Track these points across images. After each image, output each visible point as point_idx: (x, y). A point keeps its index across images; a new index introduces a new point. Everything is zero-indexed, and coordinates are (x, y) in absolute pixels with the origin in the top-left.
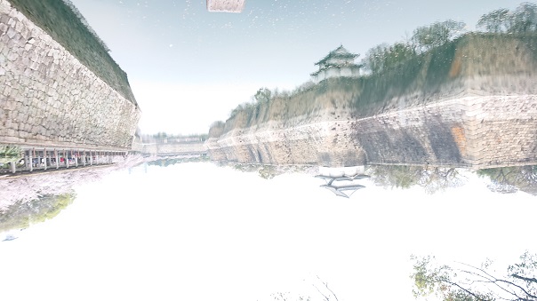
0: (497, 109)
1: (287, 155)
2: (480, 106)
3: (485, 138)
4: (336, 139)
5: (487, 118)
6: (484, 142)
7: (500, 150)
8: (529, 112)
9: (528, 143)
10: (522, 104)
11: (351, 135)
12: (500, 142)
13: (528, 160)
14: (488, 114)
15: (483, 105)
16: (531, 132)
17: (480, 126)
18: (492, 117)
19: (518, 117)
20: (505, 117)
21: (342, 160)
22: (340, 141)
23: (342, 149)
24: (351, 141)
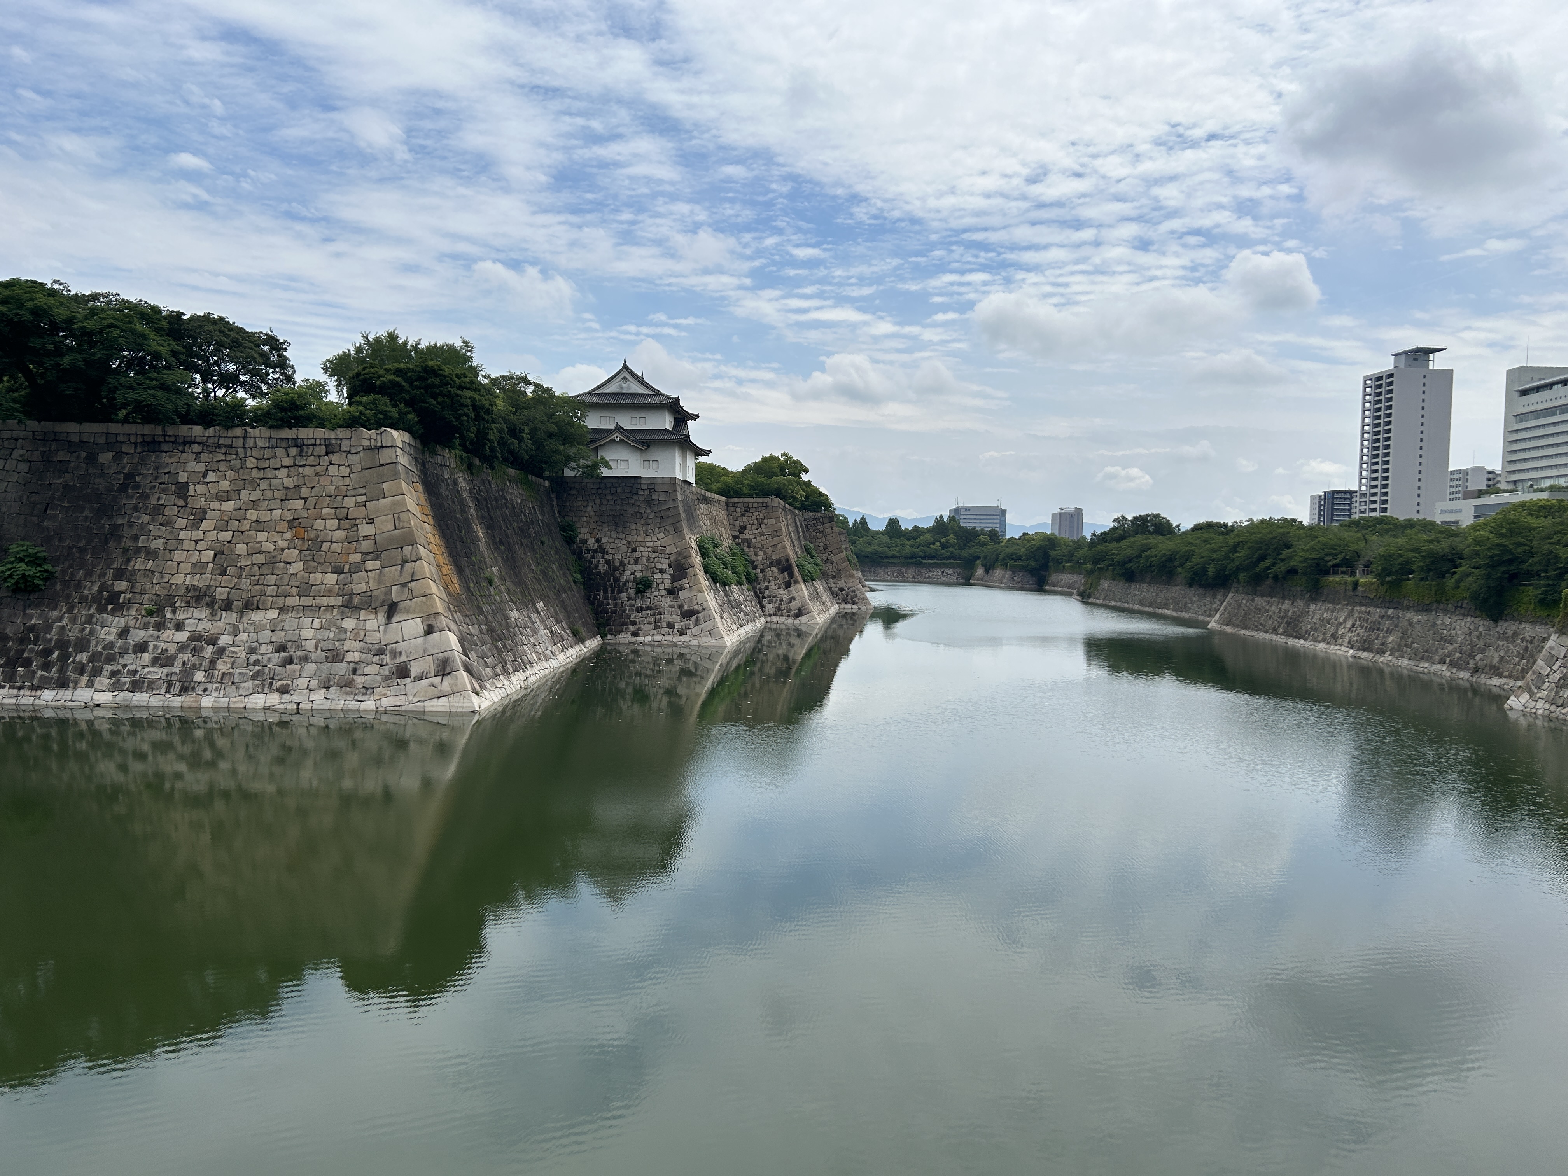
0: (335, 657)
2: (415, 670)
3: (366, 545)
5: (373, 622)
6: (365, 529)
7: (289, 494)
8: (182, 636)
9: (158, 510)
10: (222, 667)
12: (293, 524)
13: (152, 445)
14: (372, 638)
15: (403, 672)
16: (151, 554)
17: (396, 593)
18: (349, 624)
19: (230, 618)
20: (290, 621)
21: (649, 502)
22: (661, 571)
23: (652, 541)
24: (616, 569)
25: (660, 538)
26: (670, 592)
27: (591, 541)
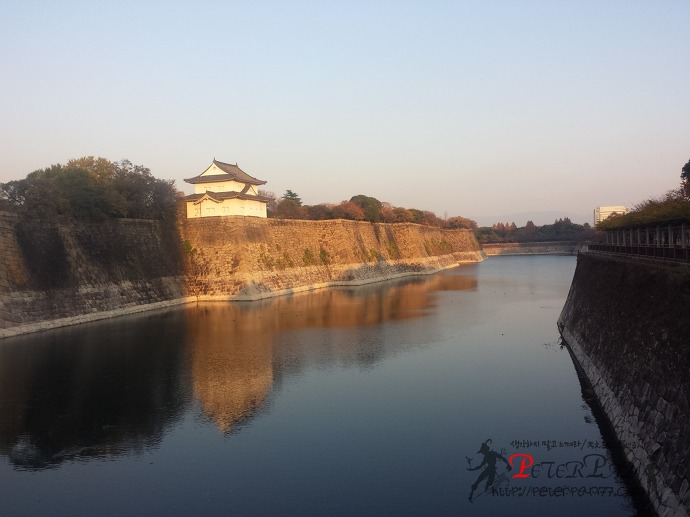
1: (327, 239)
4: (234, 266)
11: (208, 271)
21: (225, 229)
22: (228, 263)
23: (225, 248)
24: (208, 263)
25: (229, 246)
26: (231, 273)
27: (198, 249)
